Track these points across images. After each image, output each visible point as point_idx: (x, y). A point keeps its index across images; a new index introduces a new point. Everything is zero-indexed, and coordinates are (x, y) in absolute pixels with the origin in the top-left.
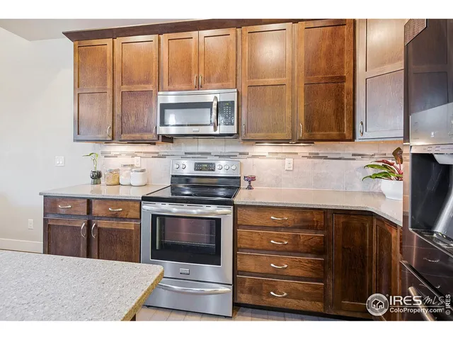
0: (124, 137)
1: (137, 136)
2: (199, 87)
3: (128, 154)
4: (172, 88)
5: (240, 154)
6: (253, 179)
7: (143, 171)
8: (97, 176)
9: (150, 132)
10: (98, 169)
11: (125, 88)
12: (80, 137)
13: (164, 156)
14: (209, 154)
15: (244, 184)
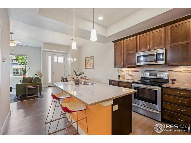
0: (126, 66)
1: (130, 65)
2: (150, 49)
3: (127, 71)
4: (140, 51)
5: (169, 70)
6: (175, 80)
7: (132, 75)
8: (119, 76)
9: (134, 64)
10: (120, 75)
11: (127, 53)
12: (116, 66)
13: (138, 71)
14: (155, 71)
15: (170, 82)
